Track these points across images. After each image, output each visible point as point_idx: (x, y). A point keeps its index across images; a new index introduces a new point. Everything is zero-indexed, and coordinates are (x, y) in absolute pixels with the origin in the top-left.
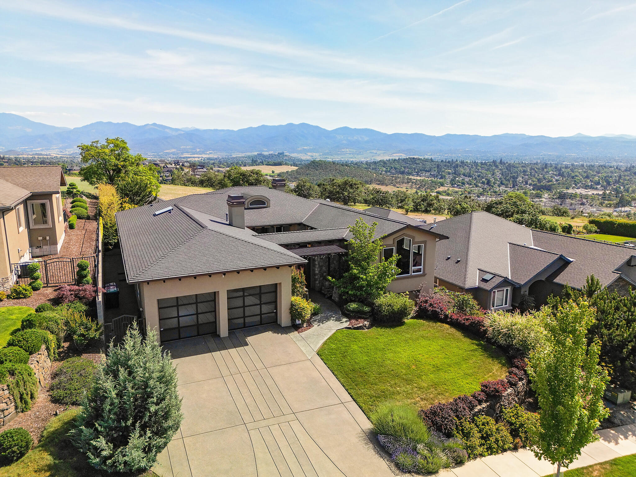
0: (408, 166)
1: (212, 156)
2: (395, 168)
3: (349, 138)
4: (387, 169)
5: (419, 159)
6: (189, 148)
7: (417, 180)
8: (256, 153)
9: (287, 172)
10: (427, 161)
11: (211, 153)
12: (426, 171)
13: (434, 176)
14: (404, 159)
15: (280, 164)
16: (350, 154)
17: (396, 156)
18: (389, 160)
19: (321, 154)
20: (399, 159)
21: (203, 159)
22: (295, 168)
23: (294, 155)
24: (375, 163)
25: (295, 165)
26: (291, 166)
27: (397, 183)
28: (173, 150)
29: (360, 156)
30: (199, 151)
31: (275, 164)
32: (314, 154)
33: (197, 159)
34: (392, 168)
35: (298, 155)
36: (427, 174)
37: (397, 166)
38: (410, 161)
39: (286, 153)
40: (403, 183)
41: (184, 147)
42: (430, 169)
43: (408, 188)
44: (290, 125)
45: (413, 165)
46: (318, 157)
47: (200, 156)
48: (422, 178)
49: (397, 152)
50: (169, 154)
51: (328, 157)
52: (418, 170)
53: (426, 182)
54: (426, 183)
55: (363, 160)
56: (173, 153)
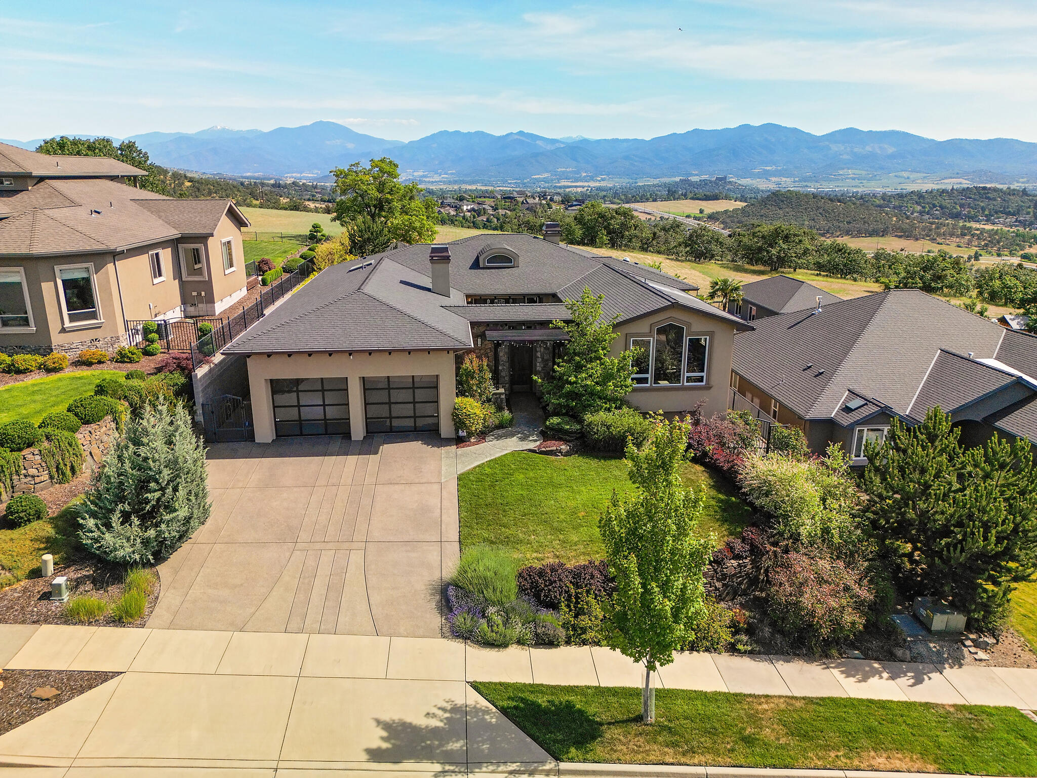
0: (969, 204)
1: (605, 185)
2: (942, 207)
3: (856, 150)
4: (924, 207)
5: (995, 190)
6: (570, 172)
7: (983, 231)
8: (677, 179)
9: (726, 212)
10: (1014, 194)
11: (603, 180)
12: (1009, 214)
13: (1024, 224)
14: (964, 189)
15: (715, 198)
16: (854, 179)
17: (948, 184)
18: (931, 192)
19: (797, 179)
20: (953, 189)
21: (590, 189)
22: (740, 205)
23: (744, 182)
24: (901, 196)
25: (743, 199)
26: (735, 201)
27: (939, 235)
28: (546, 175)
29: (873, 183)
30: (585, 177)
31: (707, 198)
32: (784, 179)
33: (579, 190)
34: (934, 206)
35: (754, 181)
36: (1008, 220)
37: (947, 202)
38: (975, 194)
39: (732, 178)
40: (952, 235)
41: (563, 170)
42: (1018, 210)
43: (962, 245)
44: (746, 127)
45: (982, 202)
46: (788, 184)
47: (586, 184)
48: (996, 228)
49: (953, 176)
50: (538, 180)
51: (809, 184)
52: (990, 212)
53: (1003, 236)
54: (1001, 238)
55: (879, 190)
56: (545, 180)
